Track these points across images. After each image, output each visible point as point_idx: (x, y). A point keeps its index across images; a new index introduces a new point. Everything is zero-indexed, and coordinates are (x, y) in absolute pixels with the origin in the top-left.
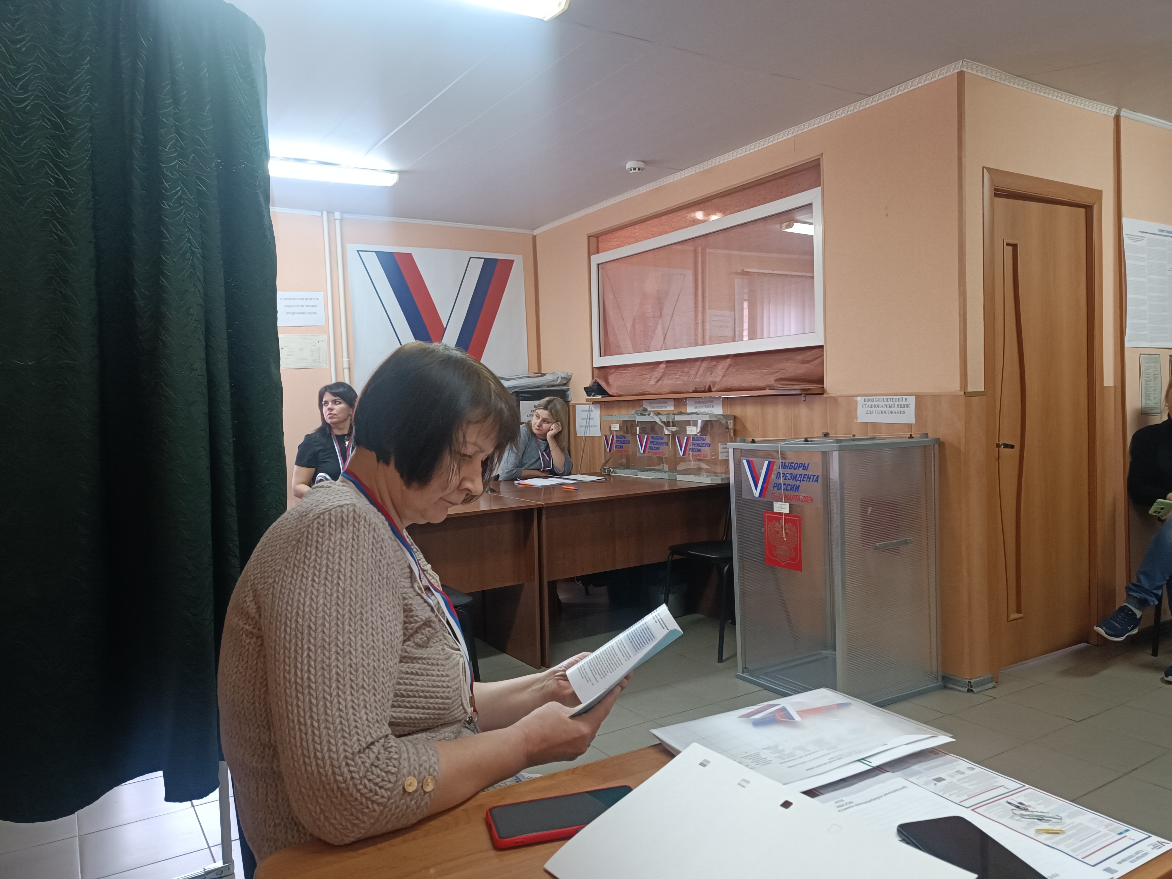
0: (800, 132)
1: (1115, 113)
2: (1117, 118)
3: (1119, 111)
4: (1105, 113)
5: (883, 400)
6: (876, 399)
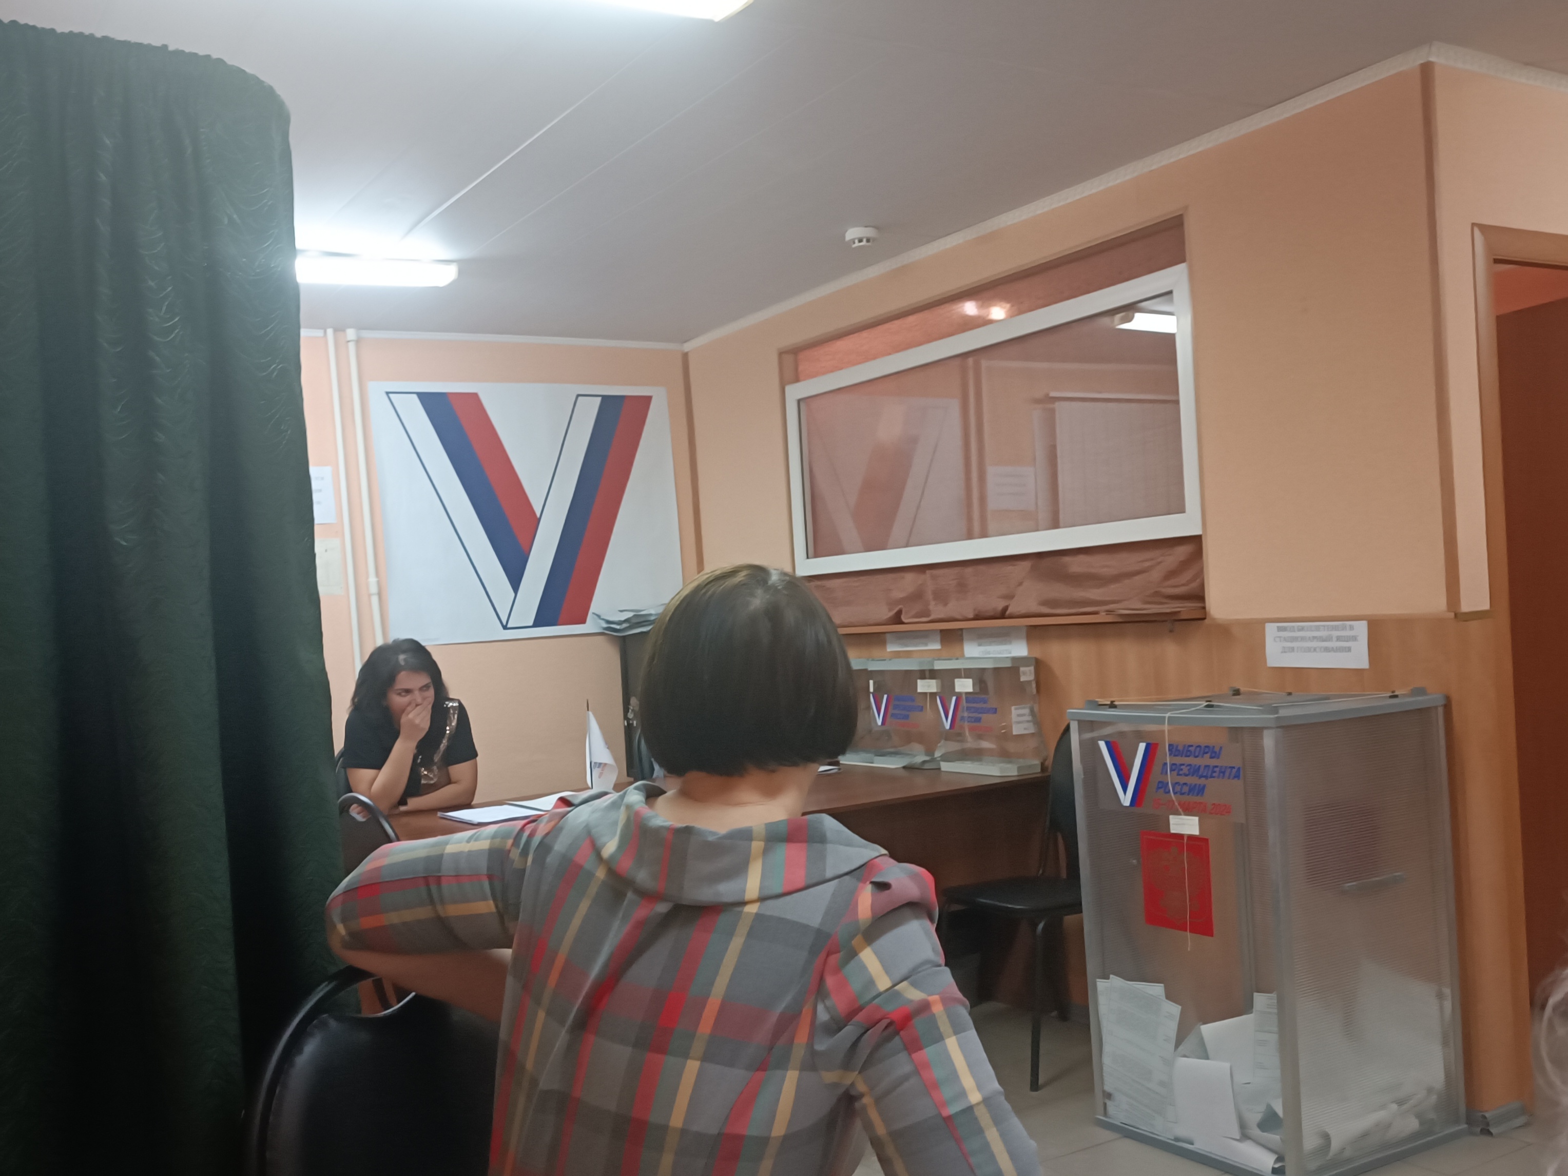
5: (1310, 629)
6: (1298, 626)
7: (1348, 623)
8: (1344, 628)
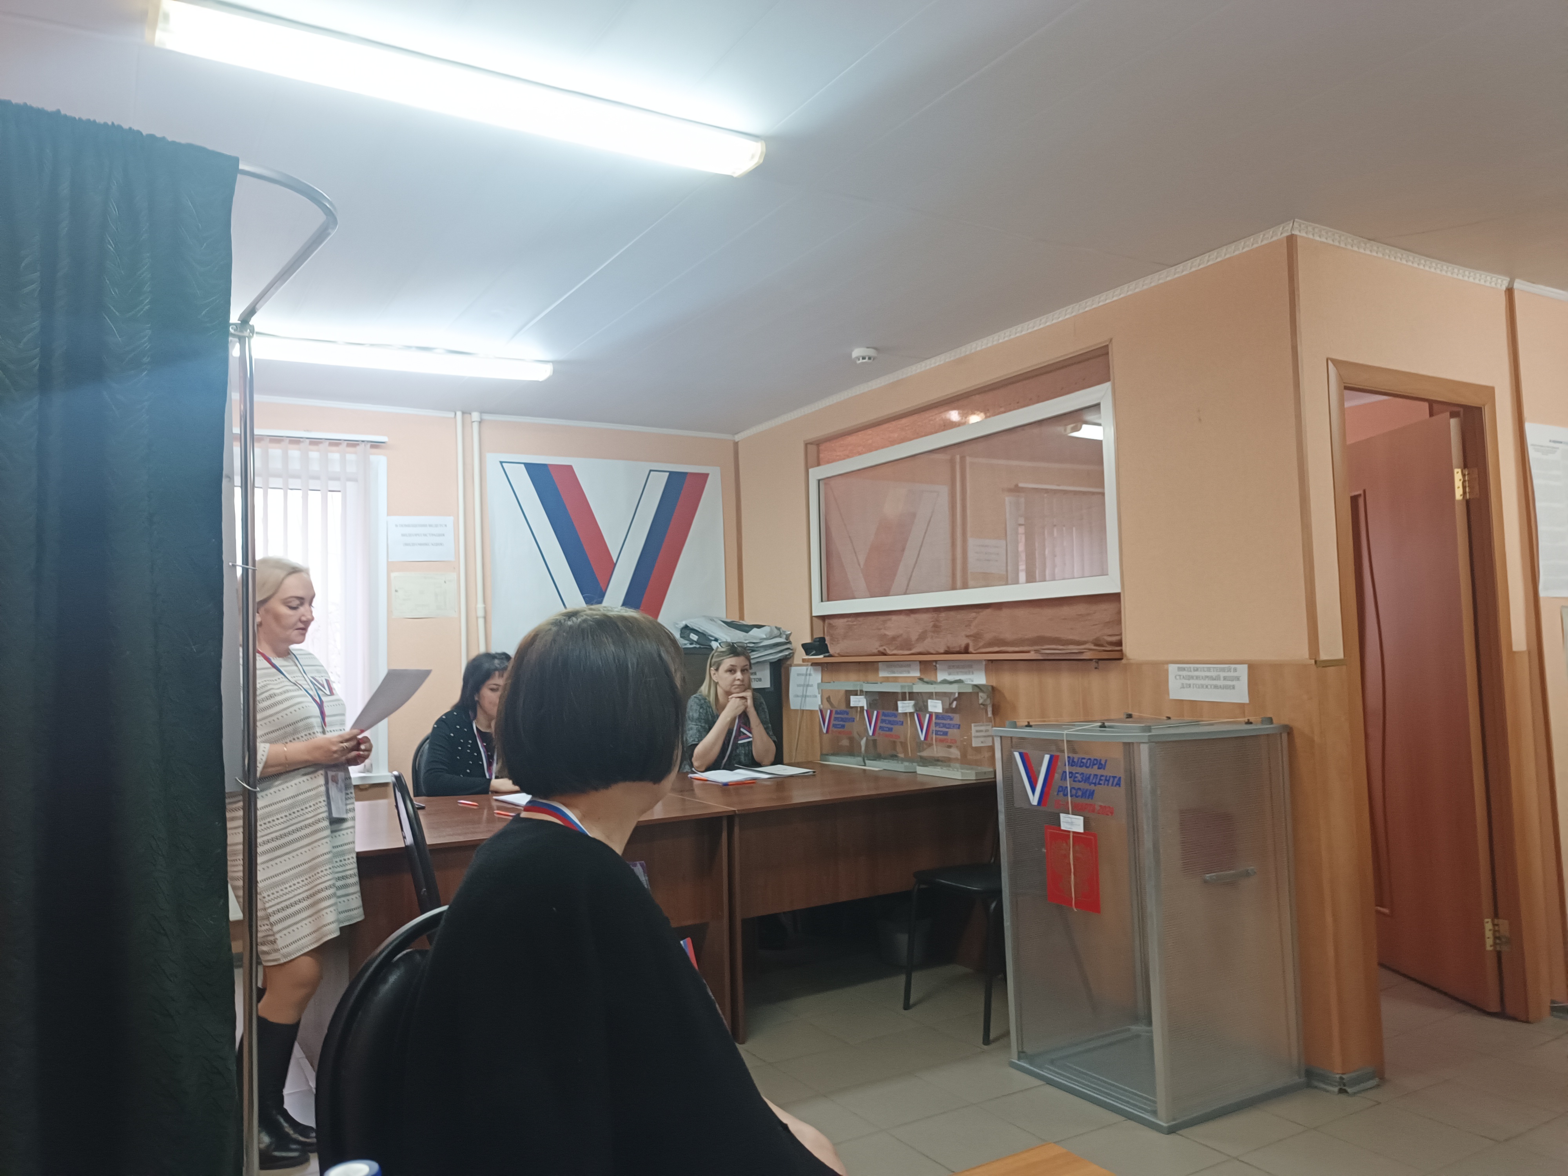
0: (1081, 311)
1: (1507, 285)
2: (1510, 292)
3: (1511, 282)
4: (1493, 285)
5: (1203, 670)
6: (1194, 668)
7: (1233, 666)
8: (1229, 670)
